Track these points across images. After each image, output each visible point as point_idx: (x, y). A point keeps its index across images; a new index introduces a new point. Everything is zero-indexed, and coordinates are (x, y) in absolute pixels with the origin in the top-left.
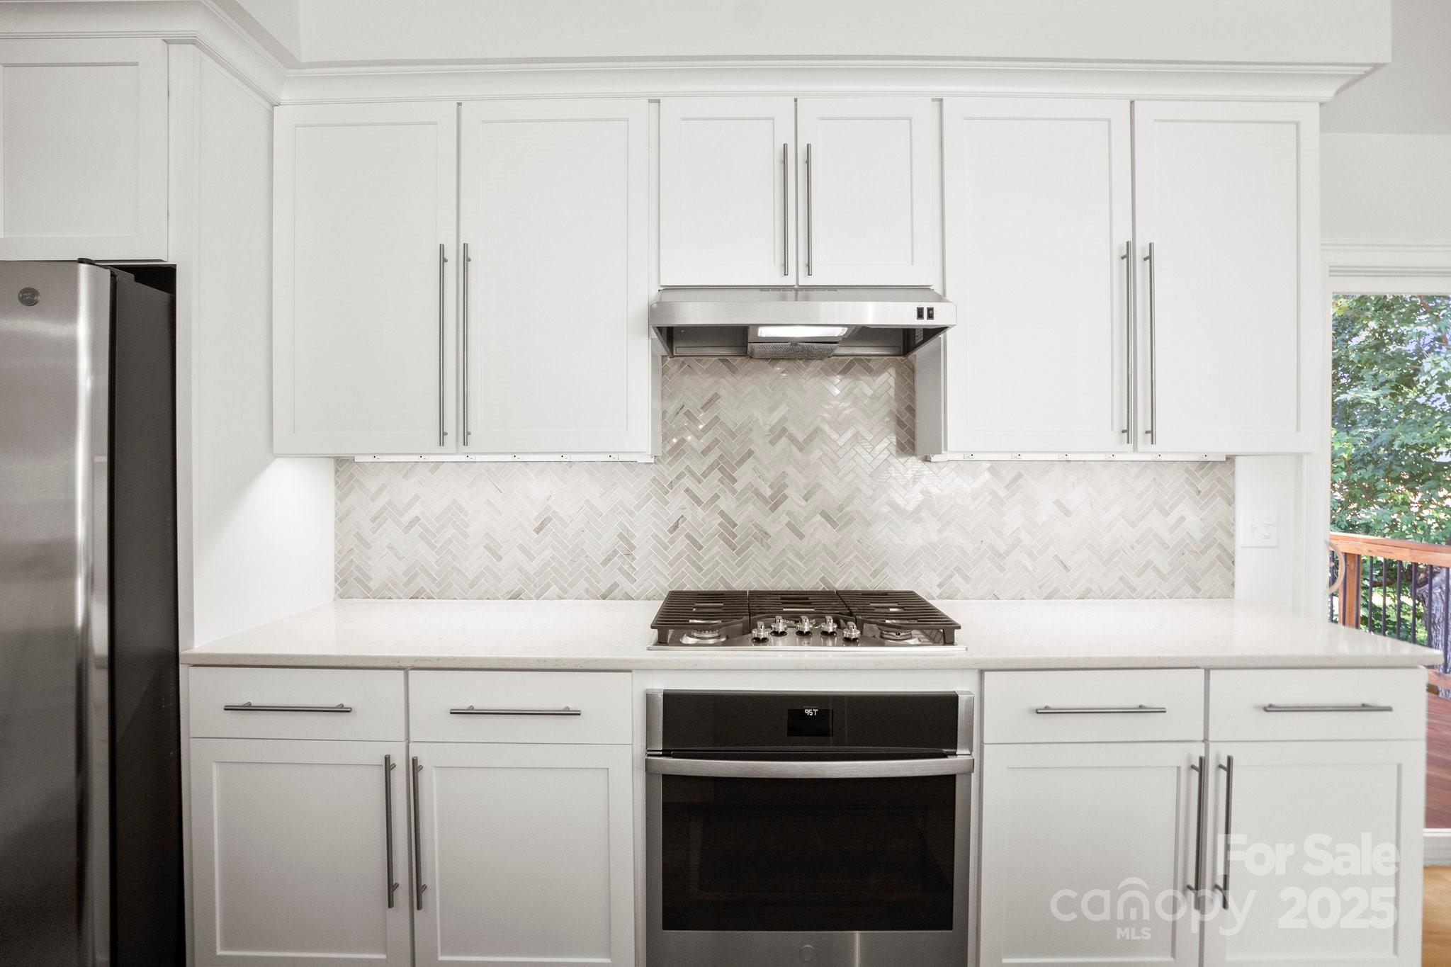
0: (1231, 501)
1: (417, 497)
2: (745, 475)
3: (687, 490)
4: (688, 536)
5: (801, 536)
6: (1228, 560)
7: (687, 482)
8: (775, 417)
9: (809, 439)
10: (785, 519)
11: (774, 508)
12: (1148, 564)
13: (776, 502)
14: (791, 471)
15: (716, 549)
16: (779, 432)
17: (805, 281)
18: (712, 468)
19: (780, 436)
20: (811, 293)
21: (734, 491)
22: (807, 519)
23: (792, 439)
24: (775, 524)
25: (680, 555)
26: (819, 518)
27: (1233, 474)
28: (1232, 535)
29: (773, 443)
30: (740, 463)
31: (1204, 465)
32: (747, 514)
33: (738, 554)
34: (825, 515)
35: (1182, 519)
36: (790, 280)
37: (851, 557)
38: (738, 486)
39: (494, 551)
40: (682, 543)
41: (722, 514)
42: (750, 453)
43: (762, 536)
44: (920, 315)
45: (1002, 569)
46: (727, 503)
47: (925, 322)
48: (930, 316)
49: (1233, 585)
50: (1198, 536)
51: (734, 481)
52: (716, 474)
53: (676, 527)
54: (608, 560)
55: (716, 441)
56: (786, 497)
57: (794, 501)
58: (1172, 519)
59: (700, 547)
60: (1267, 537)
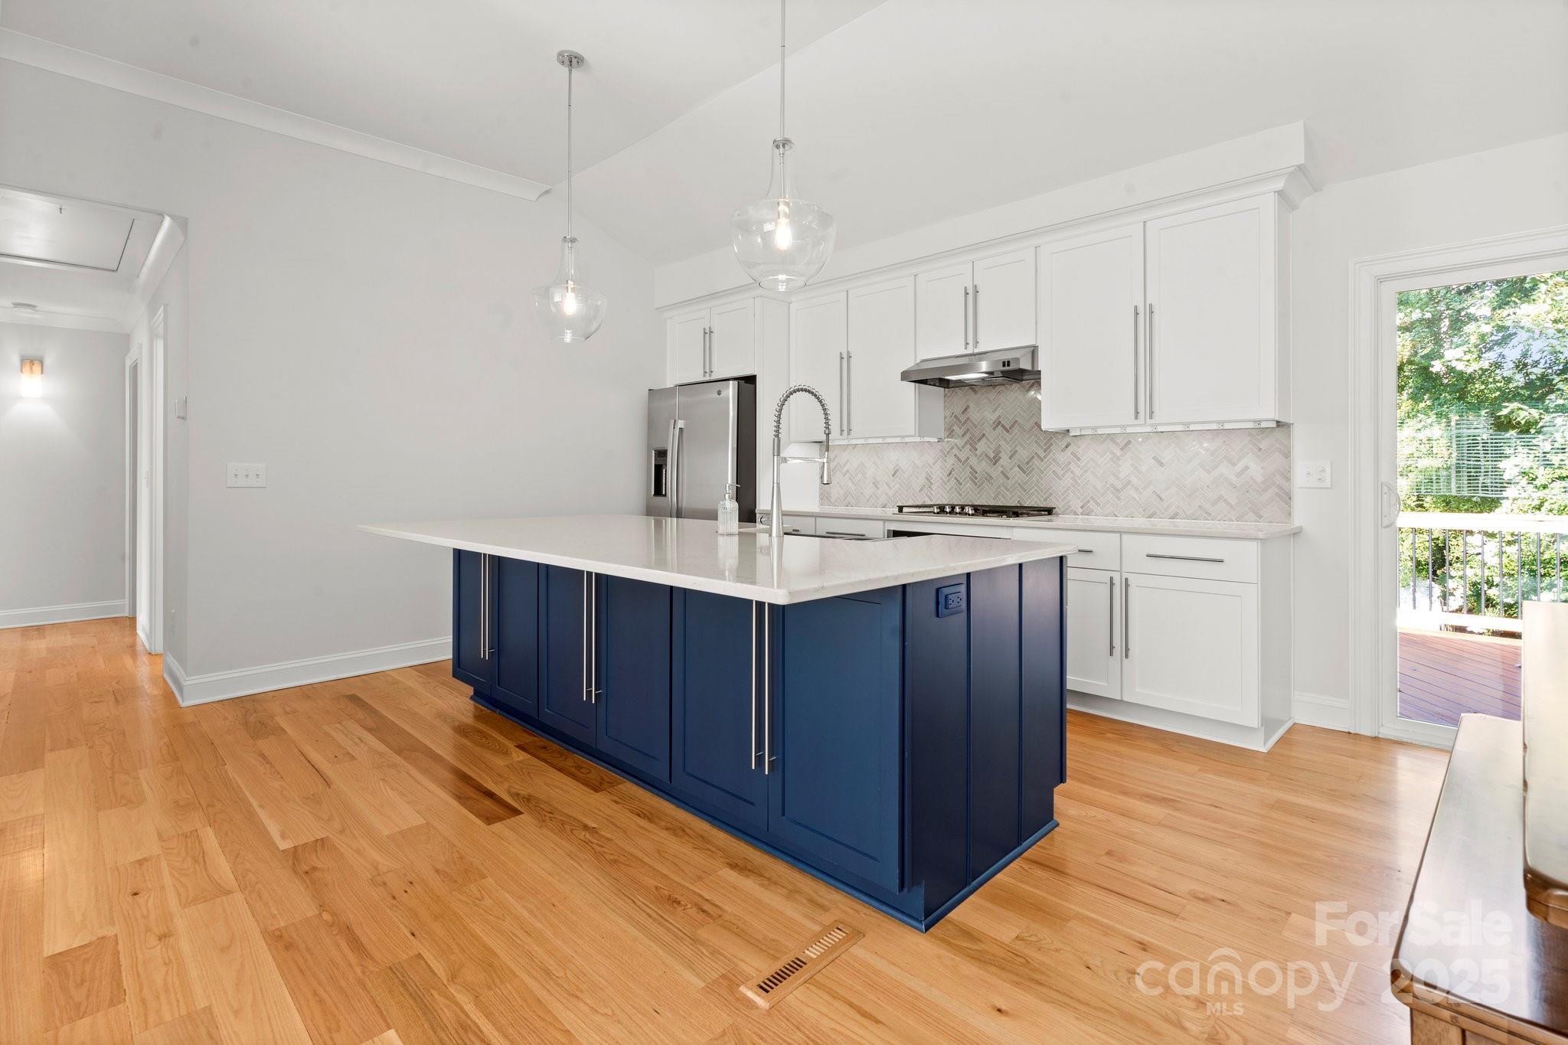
0: (1287, 455)
1: (848, 461)
2: (982, 446)
3: (955, 455)
4: (956, 478)
5: (1008, 478)
6: (1287, 497)
7: (955, 451)
8: (997, 414)
9: (1011, 427)
10: (1000, 469)
11: (994, 464)
12: (1220, 498)
13: (995, 461)
14: (1002, 443)
15: (968, 485)
16: (998, 424)
17: (974, 351)
18: (966, 443)
19: (997, 426)
21: (976, 455)
22: (1011, 469)
24: (995, 472)
25: (952, 487)
26: (1017, 469)
27: (1289, 436)
28: (1288, 479)
29: (994, 429)
30: (979, 440)
32: (982, 467)
33: (978, 487)
34: (1019, 466)
35: (1247, 468)
37: (1033, 490)
38: (978, 452)
39: (876, 484)
40: (953, 482)
41: (971, 467)
42: (984, 435)
43: (989, 478)
44: (1004, 366)
46: (973, 461)
47: (1007, 368)
48: (1008, 365)
49: (1290, 514)
51: (976, 449)
52: (968, 447)
53: (950, 473)
54: (921, 490)
55: (968, 430)
56: (1000, 457)
57: (1004, 460)
58: (1240, 467)
59: (961, 484)
60: (1322, 480)
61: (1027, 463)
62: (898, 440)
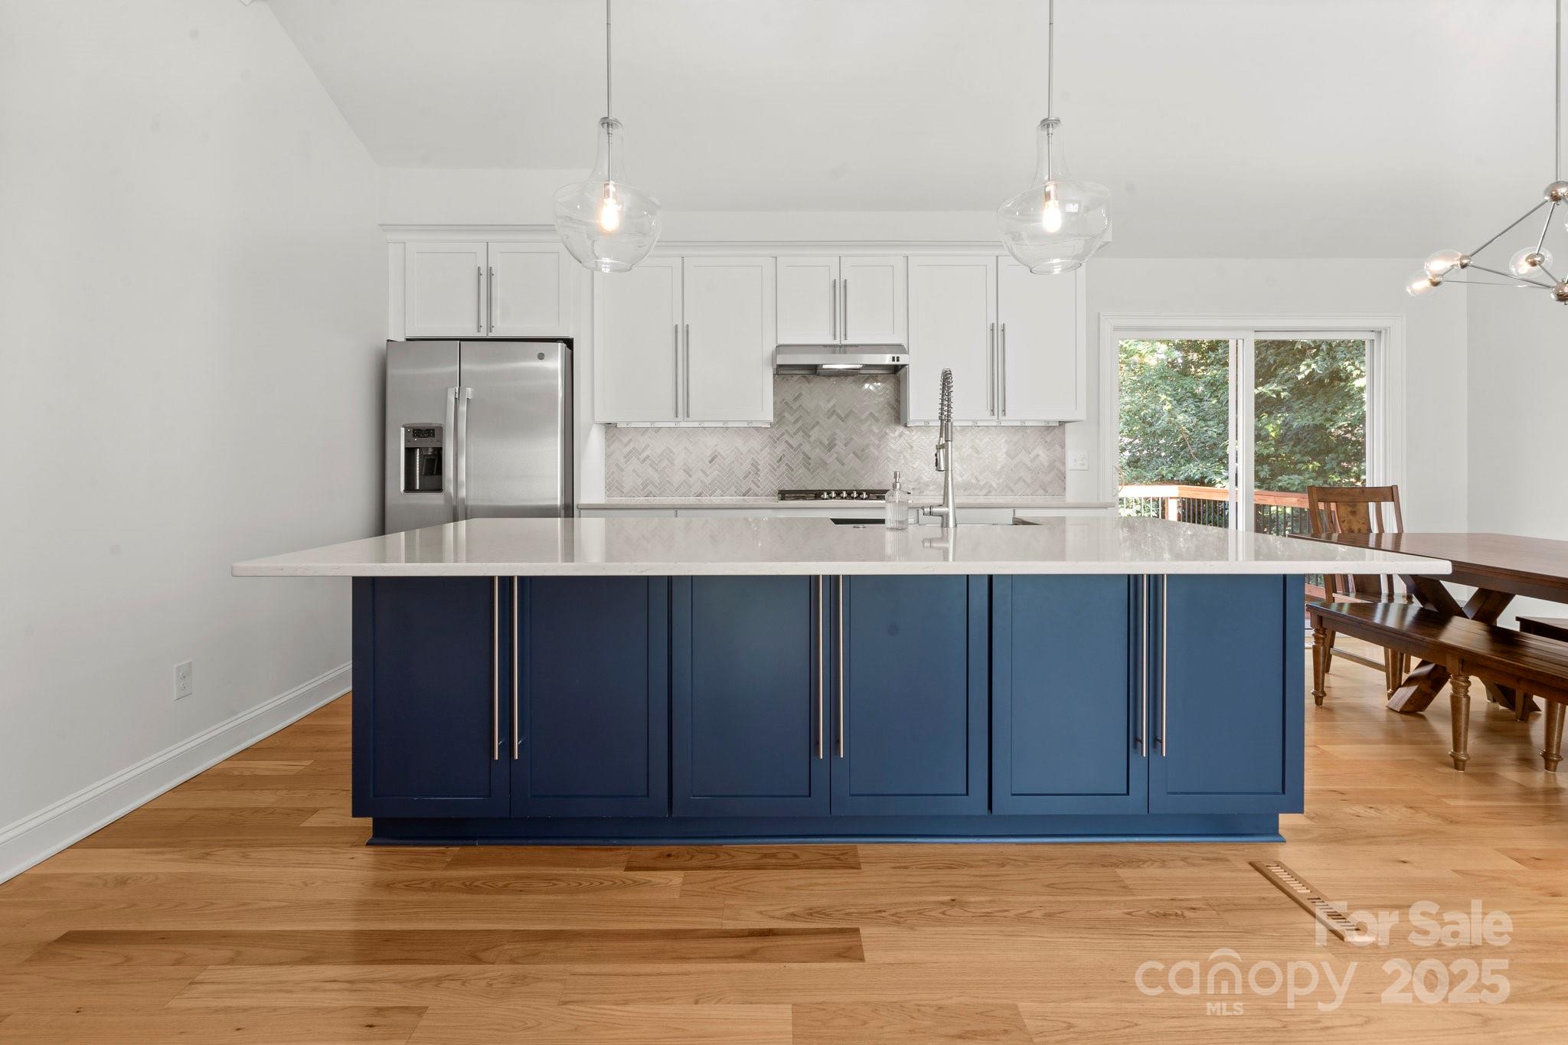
0: (1063, 447)
1: (648, 446)
2: (815, 434)
3: (786, 441)
4: (787, 465)
5: (843, 464)
6: (1062, 477)
7: (786, 437)
8: (830, 405)
9: (847, 416)
10: (835, 456)
11: (829, 451)
12: (1020, 478)
13: (831, 447)
14: (838, 431)
15: (800, 471)
16: (832, 412)
17: (844, 342)
18: (798, 430)
19: (832, 414)
20: (847, 348)
21: (809, 442)
22: (846, 456)
23: (839, 416)
24: (830, 459)
25: (783, 473)
26: (852, 455)
27: (1064, 433)
28: (1064, 464)
29: (828, 418)
30: (813, 427)
31: (1049, 428)
32: (816, 453)
33: (812, 473)
34: (854, 453)
35: (1038, 455)
36: (837, 342)
37: (868, 474)
38: (812, 439)
39: (688, 472)
40: (783, 468)
41: (804, 453)
42: (818, 423)
43: (824, 464)
44: (893, 360)
46: (806, 448)
47: (896, 363)
48: (898, 360)
49: (1065, 489)
50: (1046, 464)
51: (810, 436)
52: (801, 433)
53: (781, 459)
54: (746, 477)
55: (801, 417)
56: (836, 445)
57: (840, 447)
58: (1032, 455)
59: (792, 470)
60: (1082, 465)
61: (863, 450)
62: (721, 425)
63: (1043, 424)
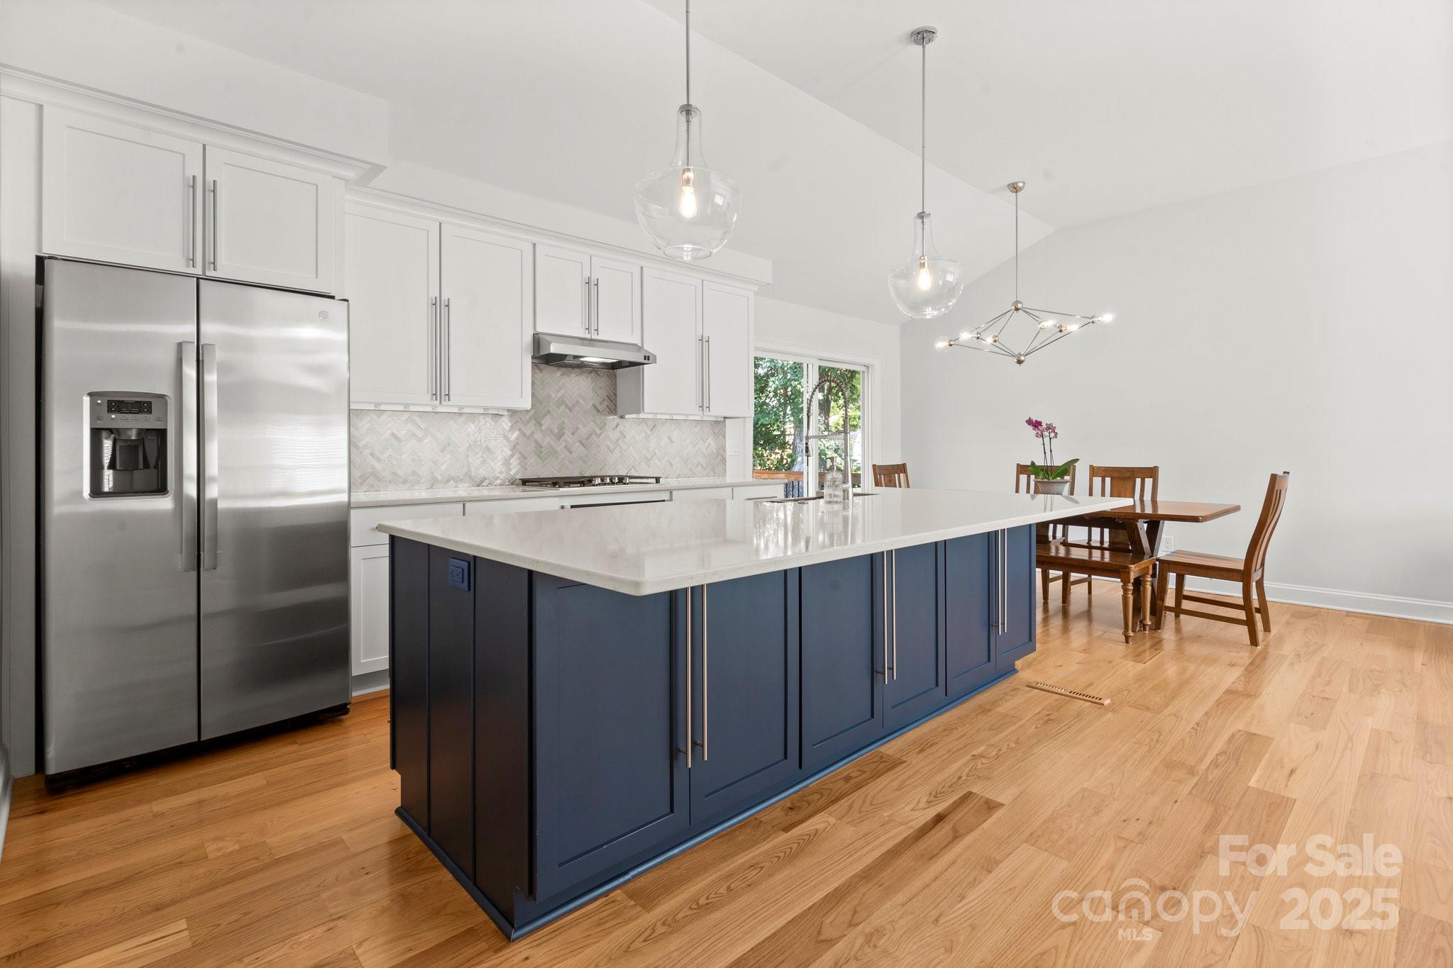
0: (724, 437)
2: (546, 422)
3: (520, 429)
4: (520, 453)
5: (571, 452)
6: (724, 460)
8: (560, 394)
9: (574, 406)
10: (564, 444)
11: (559, 439)
12: (700, 463)
13: (559, 436)
14: (566, 420)
15: (534, 460)
16: (561, 402)
17: (595, 337)
18: (531, 418)
19: (562, 404)
20: (599, 343)
22: (573, 444)
23: (567, 406)
24: (560, 447)
26: (578, 443)
27: (725, 427)
28: (725, 451)
29: (558, 407)
30: (544, 416)
31: (719, 422)
32: (547, 441)
33: (543, 462)
34: (581, 442)
35: (710, 444)
39: (417, 462)
40: (517, 456)
41: (536, 441)
42: (549, 411)
43: (553, 452)
44: (645, 359)
45: (649, 466)
46: (538, 436)
49: (726, 471)
50: (715, 451)
52: (533, 422)
53: (514, 448)
56: (564, 434)
57: (568, 437)
59: (526, 458)
60: (736, 452)
61: (587, 439)
63: (714, 419)
